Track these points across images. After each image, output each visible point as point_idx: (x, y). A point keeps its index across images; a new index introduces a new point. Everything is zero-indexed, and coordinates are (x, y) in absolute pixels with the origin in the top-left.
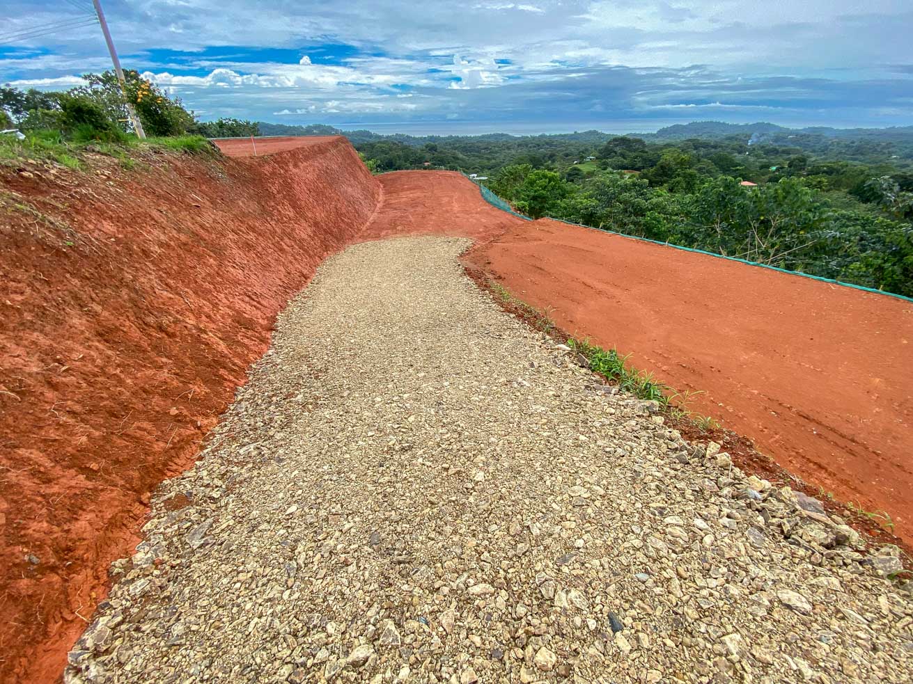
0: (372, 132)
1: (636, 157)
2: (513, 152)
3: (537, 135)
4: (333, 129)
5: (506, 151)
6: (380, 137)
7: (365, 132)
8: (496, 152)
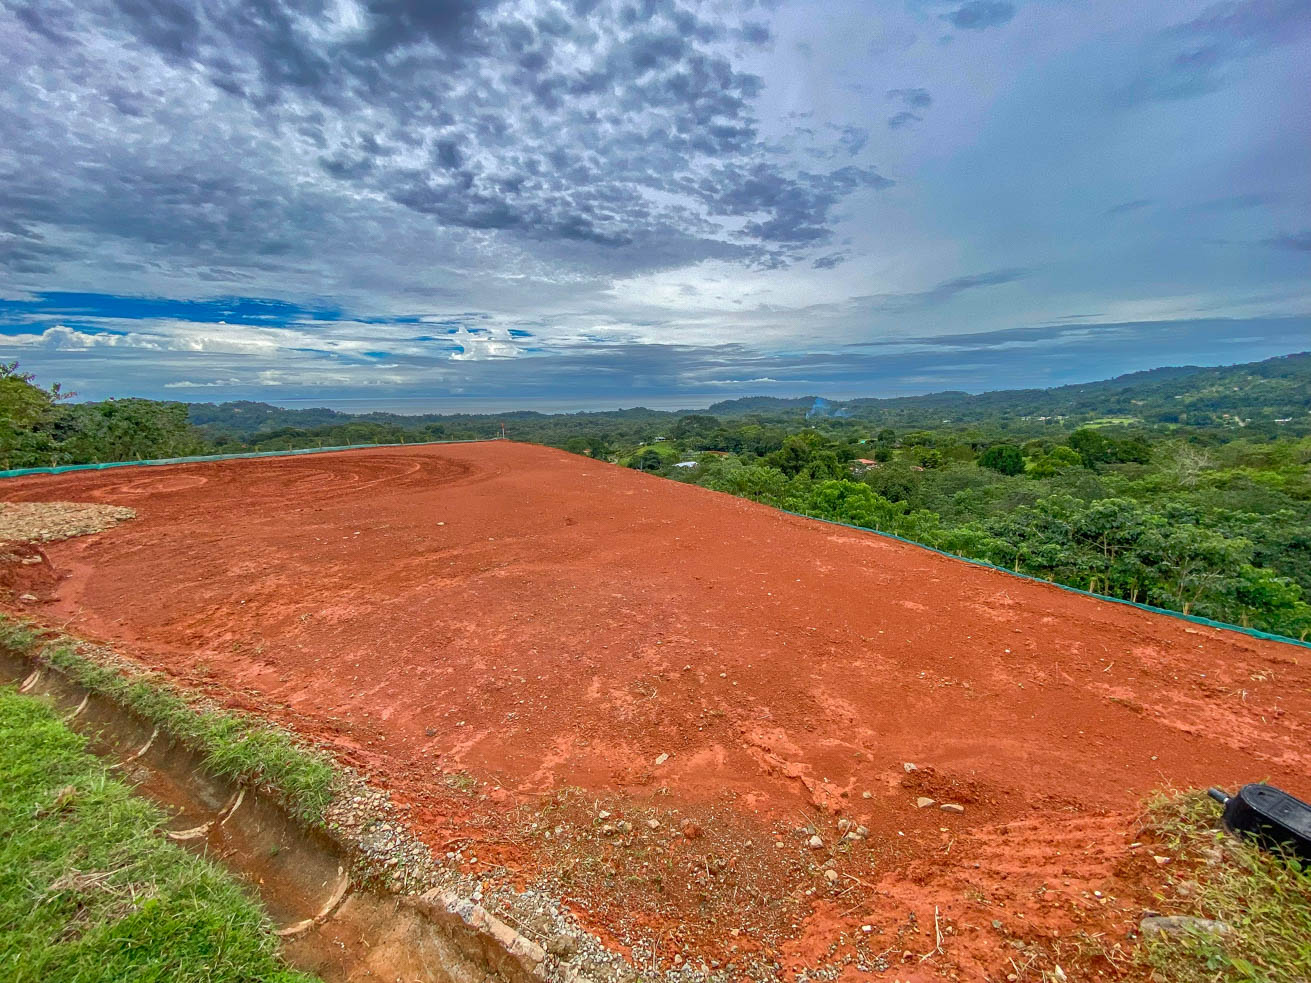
0: (336, 410)
1: (717, 436)
2: (551, 433)
3: (574, 412)
4: (269, 407)
5: (540, 431)
6: (348, 417)
7: (324, 410)
8: (528, 433)
